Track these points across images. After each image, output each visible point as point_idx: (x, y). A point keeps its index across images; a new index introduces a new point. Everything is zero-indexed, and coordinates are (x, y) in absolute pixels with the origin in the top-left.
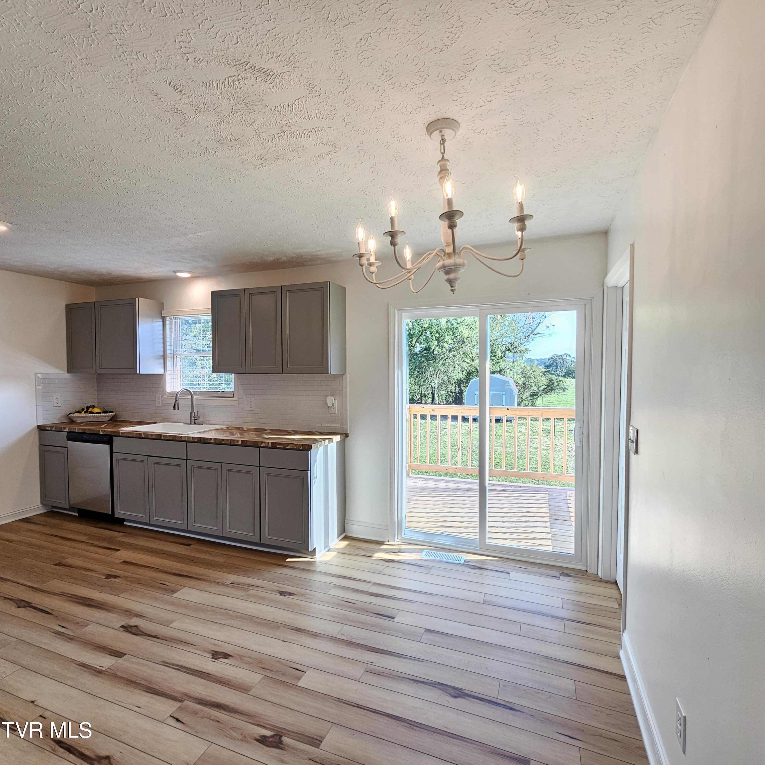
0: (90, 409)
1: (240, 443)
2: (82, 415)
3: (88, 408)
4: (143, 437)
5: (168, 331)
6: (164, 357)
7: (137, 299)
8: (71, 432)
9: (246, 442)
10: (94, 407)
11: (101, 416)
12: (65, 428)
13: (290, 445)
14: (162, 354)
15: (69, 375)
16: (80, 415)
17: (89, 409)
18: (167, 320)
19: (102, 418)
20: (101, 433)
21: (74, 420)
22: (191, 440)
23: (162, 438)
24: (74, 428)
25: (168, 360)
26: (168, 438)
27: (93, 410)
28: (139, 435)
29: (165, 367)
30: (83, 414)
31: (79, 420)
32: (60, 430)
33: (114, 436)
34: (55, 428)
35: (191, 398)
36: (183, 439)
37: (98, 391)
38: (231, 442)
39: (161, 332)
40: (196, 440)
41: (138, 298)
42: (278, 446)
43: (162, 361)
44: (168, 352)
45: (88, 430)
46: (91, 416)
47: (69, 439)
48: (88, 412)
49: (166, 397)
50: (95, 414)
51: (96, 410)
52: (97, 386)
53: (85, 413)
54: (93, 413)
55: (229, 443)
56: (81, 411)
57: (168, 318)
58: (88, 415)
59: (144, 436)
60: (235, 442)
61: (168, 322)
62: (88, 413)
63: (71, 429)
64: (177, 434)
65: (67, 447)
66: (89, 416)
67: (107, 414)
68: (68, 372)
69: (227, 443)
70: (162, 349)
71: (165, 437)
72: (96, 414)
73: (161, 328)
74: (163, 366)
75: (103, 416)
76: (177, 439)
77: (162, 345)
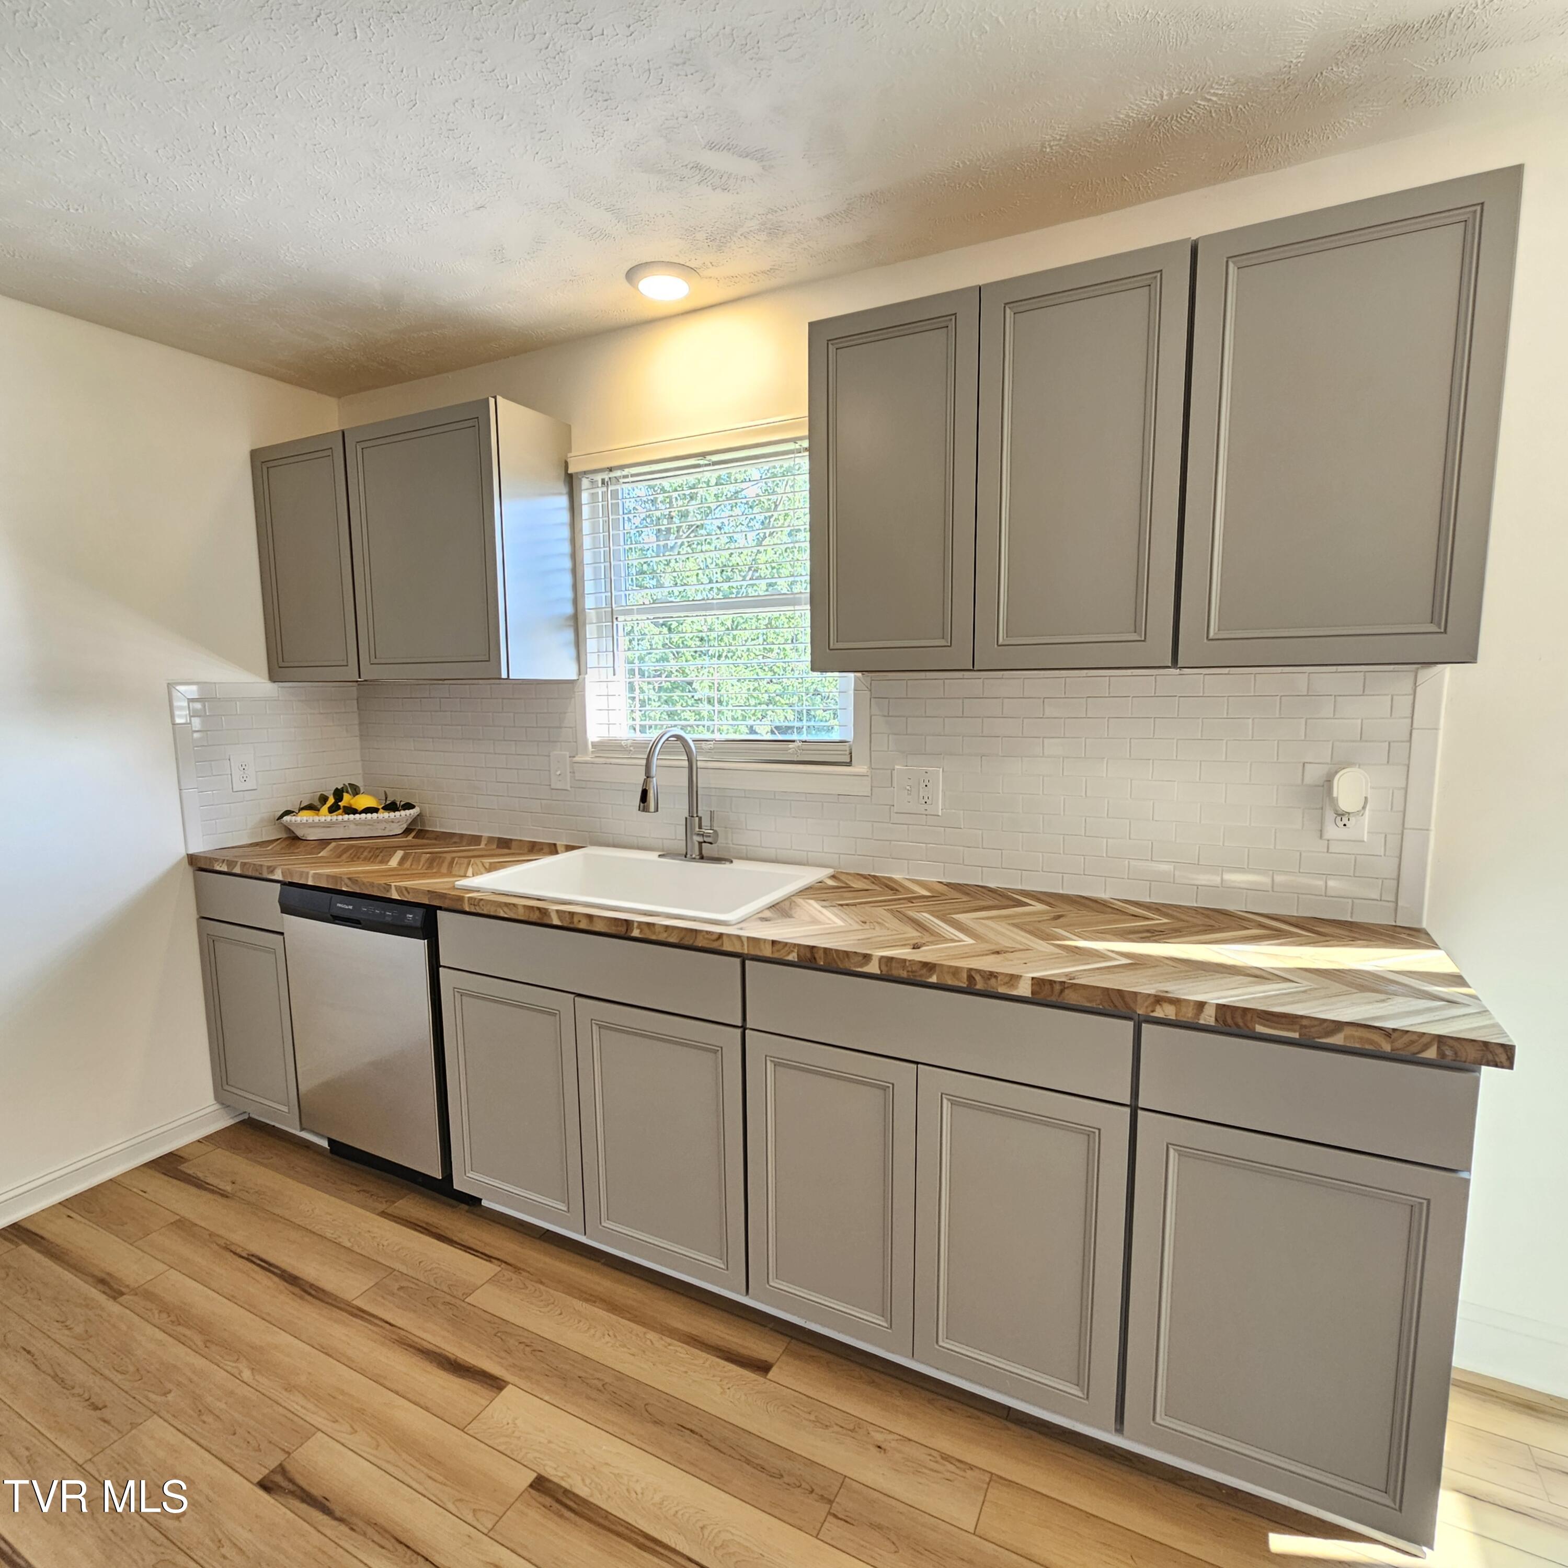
0: (347, 799)
1: (1024, 989)
2: (323, 819)
3: (339, 794)
4: (556, 921)
5: (586, 527)
6: (576, 621)
7: (492, 401)
8: (291, 884)
9: (1057, 988)
10: (355, 791)
11: (378, 821)
12: (272, 870)
13: (1348, 1031)
14: (569, 610)
15: (275, 685)
16: (317, 819)
17: (341, 800)
18: (583, 487)
19: (382, 826)
20: (395, 896)
21: (299, 833)
22: (767, 952)
23: (636, 933)
24: (301, 873)
25: (590, 631)
26: (663, 937)
27: (352, 802)
28: (537, 913)
29: (579, 658)
30: (324, 816)
31: (313, 835)
32: (257, 875)
33: (440, 908)
34: (242, 868)
35: (686, 763)
36: (727, 947)
37: (363, 737)
38: (971, 978)
39: (566, 533)
40: (793, 957)
41: (495, 398)
42: (1260, 1029)
43: (569, 635)
44: (589, 602)
45: (347, 881)
46: (349, 820)
47: (287, 908)
48: (338, 808)
49: (588, 759)
50: (360, 813)
51: (363, 801)
52: (360, 724)
53: (332, 810)
54: (355, 812)
55: (963, 984)
56: (317, 803)
57: (585, 483)
58: (340, 818)
59: (560, 918)
60: (993, 981)
61: (585, 497)
62: (340, 811)
63: (291, 873)
64: (694, 919)
65: (282, 934)
66: (343, 821)
67: (397, 813)
68: (273, 678)
69: (950, 981)
70: (569, 594)
71: (646, 930)
72: (363, 816)
73: (565, 517)
74: (572, 651)
75: (386, 821)
76: (700, 943)
77: (568, 579)
